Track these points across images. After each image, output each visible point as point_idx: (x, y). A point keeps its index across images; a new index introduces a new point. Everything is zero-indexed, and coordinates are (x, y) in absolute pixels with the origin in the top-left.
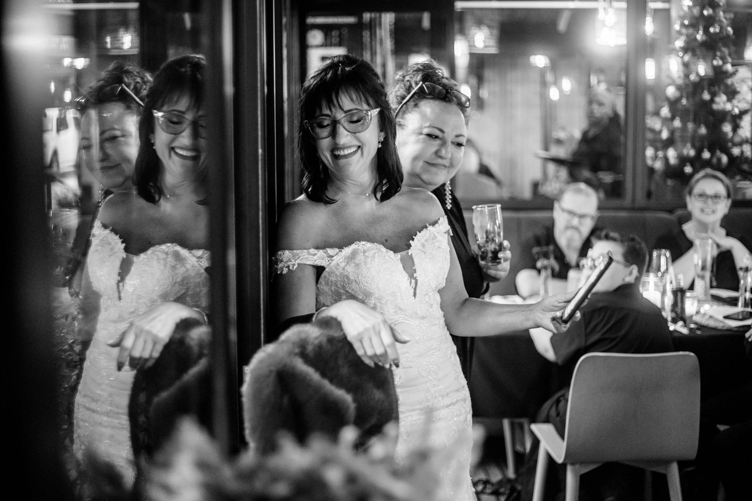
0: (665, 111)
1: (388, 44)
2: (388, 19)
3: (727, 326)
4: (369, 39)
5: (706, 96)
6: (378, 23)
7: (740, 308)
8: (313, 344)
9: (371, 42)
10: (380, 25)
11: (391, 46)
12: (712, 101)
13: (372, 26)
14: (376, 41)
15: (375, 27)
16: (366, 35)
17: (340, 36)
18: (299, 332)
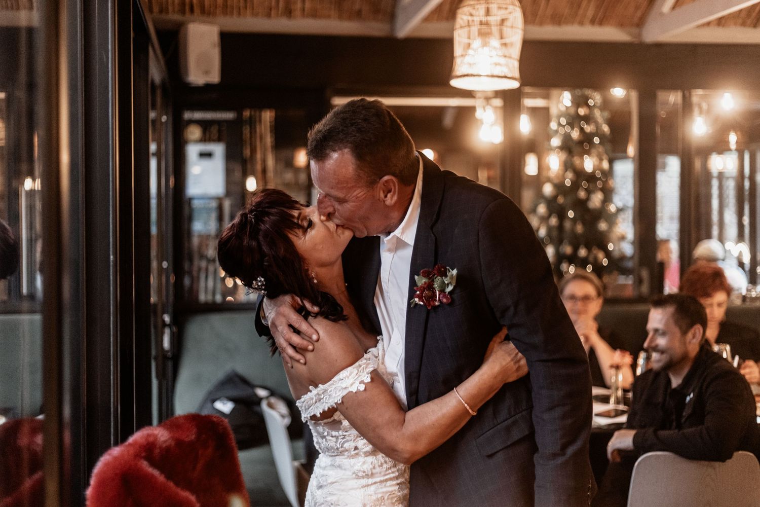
0: (542, 209)
1: (269, 140)
2: (268, 116)
3: (597, 424)
4: (248, 135)
5: (582, 194)
6: (258, 119)
7: (611, 406)
8: (160, 447)
9: (251, 138)
10: (260, 121)
11: (271, 142)
12: (588, 199)
13: (253, 123)
14: (255, 138)
15: (255, 123)
16: (246, 131)
17: (219, 131)
18: (149, 435)
